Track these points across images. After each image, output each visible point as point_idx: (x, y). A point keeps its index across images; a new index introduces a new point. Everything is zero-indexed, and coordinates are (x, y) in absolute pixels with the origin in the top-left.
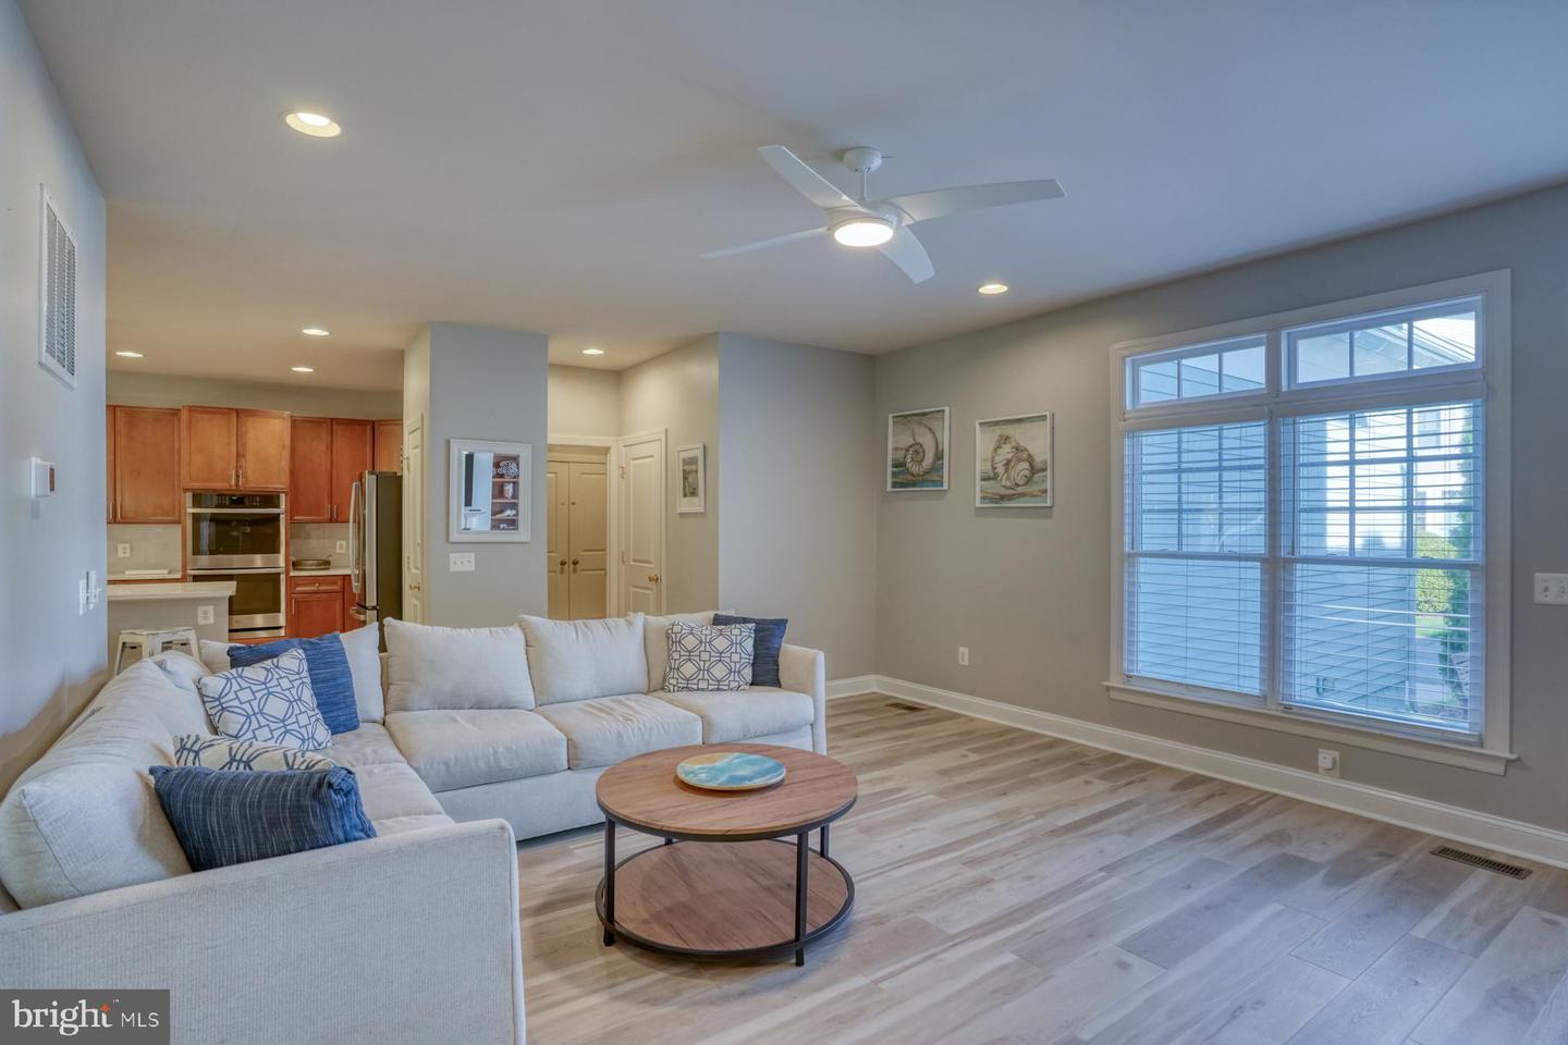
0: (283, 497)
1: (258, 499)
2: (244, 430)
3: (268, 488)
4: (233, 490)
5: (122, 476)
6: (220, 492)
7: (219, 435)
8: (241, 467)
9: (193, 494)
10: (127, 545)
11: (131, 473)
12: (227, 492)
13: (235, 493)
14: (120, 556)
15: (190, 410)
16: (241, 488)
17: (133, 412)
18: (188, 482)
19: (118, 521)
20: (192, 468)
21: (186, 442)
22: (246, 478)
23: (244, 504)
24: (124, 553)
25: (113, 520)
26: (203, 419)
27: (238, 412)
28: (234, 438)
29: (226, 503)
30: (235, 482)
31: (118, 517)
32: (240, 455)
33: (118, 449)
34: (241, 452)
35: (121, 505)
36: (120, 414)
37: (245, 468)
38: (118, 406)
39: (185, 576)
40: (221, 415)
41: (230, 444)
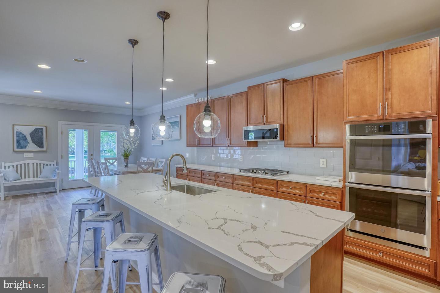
0: (429, 122)
1: (403, 126)
2: (390, 67)
3: (413, 114)
4: (380, 120)
5: (317, 118)
6: (370, 122)
7: (369, 77)
8: (387, 99)
9: (350, 125)
10: (325, 160)
11: (321, 116)
12: (375, 122)
13: (382, 122)
14: (321, 167)
15: (348, 63)
16: (387, 117)
17: (322, 77)
18: (347, 117)
19: (314, 146)
20: (350, 106)
21: (345, 87)
22: (392, 108)
23: (389, 131)
24: (323, 164)
25: (312, 145)
26: (356, 66)
27: (384, 54)
28: (381, 76)
29: (374, 131)
30: (382, 113)
31: (314, 143)
32: (386, 89)
33: (315, 102)
34: (387, 86)
35: (316, 136)
36: (315, 80)
37: (390, 100)
38: (314, 76)
39: (344, 187)
40: (370, 61)
41: (377, 82)
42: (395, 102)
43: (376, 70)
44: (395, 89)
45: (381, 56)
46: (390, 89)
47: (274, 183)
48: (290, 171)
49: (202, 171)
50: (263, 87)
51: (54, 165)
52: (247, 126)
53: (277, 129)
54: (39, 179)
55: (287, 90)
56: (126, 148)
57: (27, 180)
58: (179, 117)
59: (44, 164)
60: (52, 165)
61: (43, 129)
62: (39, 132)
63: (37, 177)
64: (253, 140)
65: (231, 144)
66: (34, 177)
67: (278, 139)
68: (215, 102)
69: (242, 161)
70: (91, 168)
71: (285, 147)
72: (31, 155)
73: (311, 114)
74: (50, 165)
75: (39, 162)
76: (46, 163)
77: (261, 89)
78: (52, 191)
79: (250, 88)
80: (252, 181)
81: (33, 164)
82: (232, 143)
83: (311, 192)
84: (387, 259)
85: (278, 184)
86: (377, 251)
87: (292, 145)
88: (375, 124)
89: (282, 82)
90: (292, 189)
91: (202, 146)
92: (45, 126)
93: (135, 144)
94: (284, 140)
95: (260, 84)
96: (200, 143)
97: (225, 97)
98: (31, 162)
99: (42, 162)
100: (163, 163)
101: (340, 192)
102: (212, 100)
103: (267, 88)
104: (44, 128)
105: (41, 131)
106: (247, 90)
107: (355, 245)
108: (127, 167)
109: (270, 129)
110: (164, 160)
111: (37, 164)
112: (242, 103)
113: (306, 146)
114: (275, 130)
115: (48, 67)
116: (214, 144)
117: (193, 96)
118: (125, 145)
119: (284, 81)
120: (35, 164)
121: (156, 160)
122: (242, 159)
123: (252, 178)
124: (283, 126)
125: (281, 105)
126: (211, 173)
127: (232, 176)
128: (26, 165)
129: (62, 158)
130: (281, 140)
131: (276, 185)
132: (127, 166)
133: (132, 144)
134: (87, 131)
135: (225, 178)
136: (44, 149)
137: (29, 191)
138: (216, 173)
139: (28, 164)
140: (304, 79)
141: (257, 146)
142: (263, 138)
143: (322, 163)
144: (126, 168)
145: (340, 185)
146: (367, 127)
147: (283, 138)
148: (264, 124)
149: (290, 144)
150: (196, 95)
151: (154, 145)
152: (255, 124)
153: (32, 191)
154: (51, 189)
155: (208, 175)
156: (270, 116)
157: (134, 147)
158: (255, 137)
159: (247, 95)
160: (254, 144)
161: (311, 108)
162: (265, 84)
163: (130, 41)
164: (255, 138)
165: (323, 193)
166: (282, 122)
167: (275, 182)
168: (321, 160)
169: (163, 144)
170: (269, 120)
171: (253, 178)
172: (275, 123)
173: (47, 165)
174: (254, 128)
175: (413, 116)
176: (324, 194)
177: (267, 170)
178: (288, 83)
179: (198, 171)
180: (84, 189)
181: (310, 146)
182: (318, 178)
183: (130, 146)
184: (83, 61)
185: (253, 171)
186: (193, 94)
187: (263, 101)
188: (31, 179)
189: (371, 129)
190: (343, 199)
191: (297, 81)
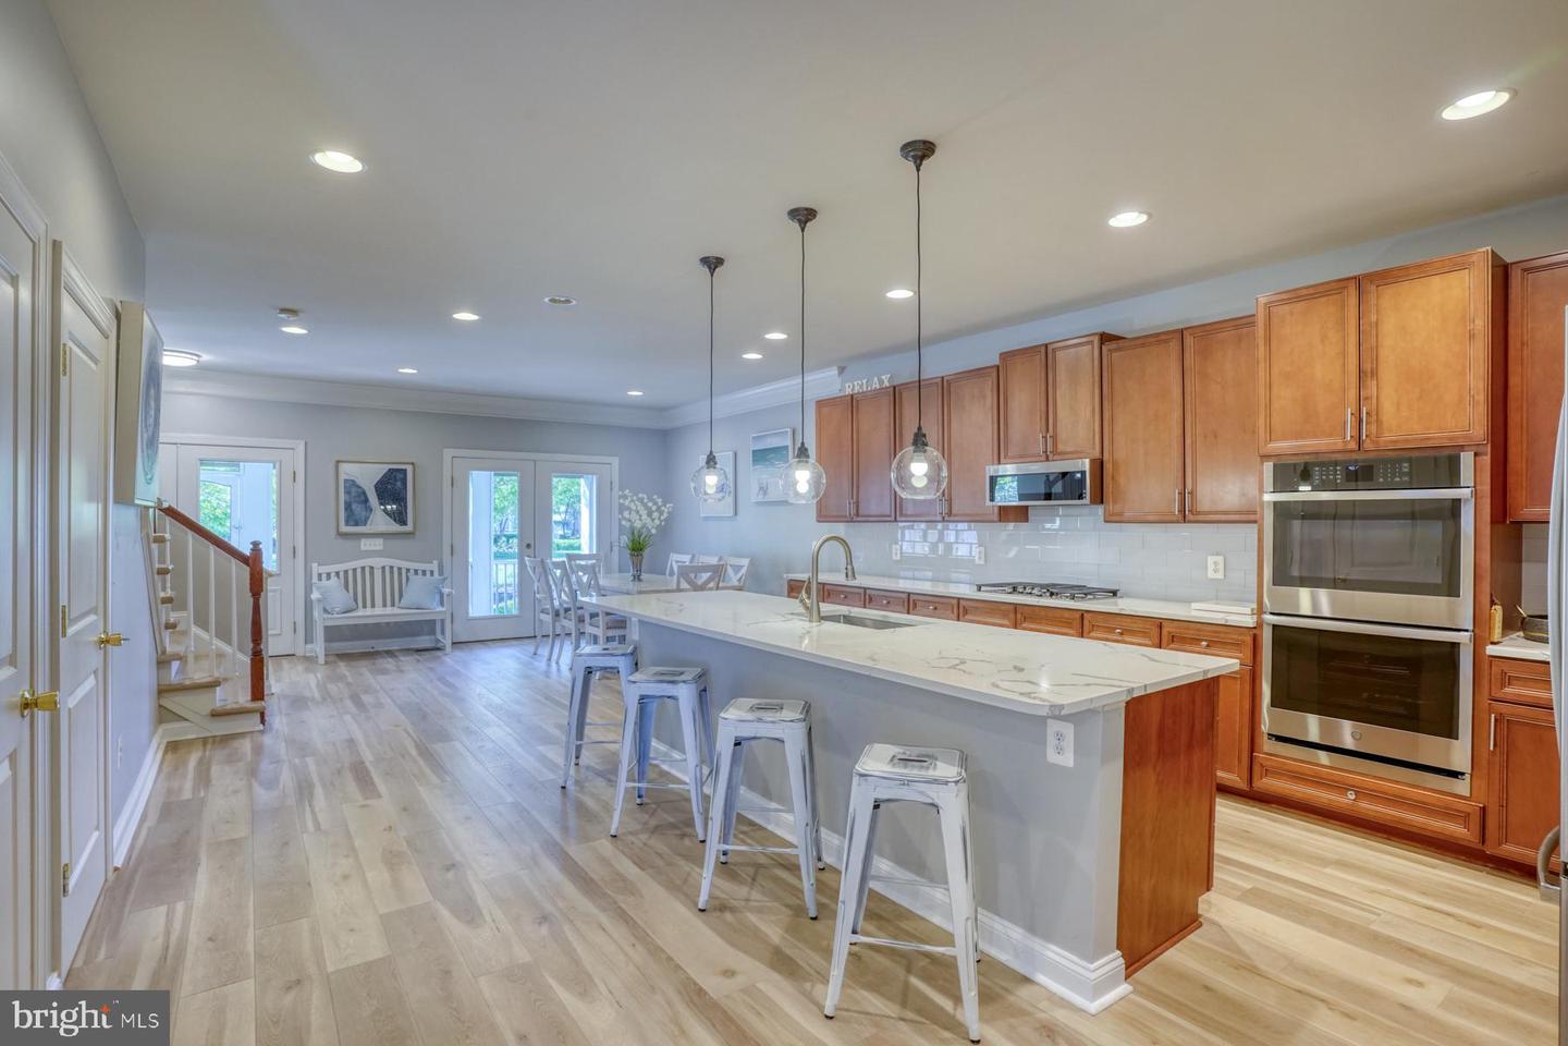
0: (1467, 459)
1: (1406, 467)
2: (1374, 318)
3: (1428, 439)
4: (1352, 451)
5: (1194, 443)
6: (1325, 458)
7: (1322, 341)
8: (1366, 398)
9: (1275, 465)
10: (1220, 559)
11: (1205, 437)
12: (1339, 457)
13: (1354, 456)
14: (1209, 576)
15: (1270, 303)
16: (1368, 445)
17: (1207, 333)
18: (1266, 443)
19: (1187, 519)
20: (1274, 414)
21: (1262, 365)
22: (1379, 422)
23: (1372, 480)
24: (1216, 571)
25: (1181, 517)
26: (1292, 313)
27: (1360, 282)
28: (1353, 339)
29: (1336, 479)
30: (1356, 434)
31: (1186, 512)
32: (1366, 373)
33: (1188, 398)
34: (1367, 366)
35: (1191, 493)
36: (1189, 341)
37: (1374, 401)
38: (1186, 329)
39: (1260, 625)
40: (1325, 298)
41: (1344, 354)
42: (1388, 407)
43: (1342, 322)
44: (1388, 375)
45: (1353, 291)
46: (1374, 373)
47: (1073, 619)
48: (1122, 591)
49: (865, 589)
50: (1045, 355)
51: (432, 573)
52: (999, 463)
53: (1083, 473)
54: (396, 611)
55: (1111, 365)
56: (638, 524)
57: (369, 611)
58: (790, 433)
59: (408, 570)
60: (428, 573)
61: (405, 470)
62: (396, 480)
63: (393, 605)
64: (1016, 503)
65: (950, 513)
66: (385, 605)
67: (1087, 500)
68: (904, 395)
69: (982, 562)
70: (539, 581)
71: (1105, 521)
72: (378, 544)
73: (1177, 431)
74: (424, 572)
75: (397, 563)
76: (413, 566)
77: (1039, 358)
78: (429, 645)
79: (1005, 356)
80: (1012, 616)
81: (383, 568)
82: (954, 512)
83: (1173, 641)
84: (1369, 808)
85: (1086, 622)
86: (1342, 788)
87: (1127, 515)
88: (1336, 463)
89: (1096, 340)
90: (1121, 634)
91: (863, 519)
92: (413, 464)
93: (661, 513)
94: (1102, 502)
95: (1036, 346)
96: (857, 511)
97: (935, 381)
98: (378, 562)
99: (405, 564)
100: (743, 571)
101: (1249, 639)
102: (894, 388)
103: (1054, 358)
104: (409, 469)
105: (402, 476)
106: (997, 363)
107: (1288, 776)
108: (639, 580)
109: (1064, 474)
110: (745, 562)
111: (392, 568)
112: (984, 397)
113: (1164, 520)
114: (1079, 475)
115: (475, 317)
116: (901, 515)
117: (834, 371)
118: (634, 517)
119: (1105, 338)
120: (387, 569)
121: (720, 559)
122: (983, 556)
123: (1012, 607)
124: (1099, 466)
125: (1094, 409)
126: (894, 595)
127: (955, 602)
128: (367, 570)
129: (452, 554)
130: (1093, 502)
131: (1079, 626)
132: (637, 578)
133: (656, 515)
134: (515, 475)
135: (935, 608)
136: (409, 528)
137: (372, 643)
138: (909, 594)
139: (372, 568)
140: (1158, 335)
141: (1027, 521)
142: (1048, 497)
143: (1214, 568)
144: (637, 583)
145: (1250, 621)
146: (1317, 469)
147: (1099, 498)
148: (1047, 460)
149: (1121, 514)
150: (842, 370)
151: (706, 518)
152: (1022, 457)
153: (380, 645)
154: (424, 641)
155: (885, 602)
156: (1063, 434)
157: (657, 522)
158: (1019, 495)
159: (998, 375)
160: (1018, 514)
161: (1177, 414)
162: (1050, 348)
163: (705, 261)
164: (1022, 497)
165: (1204, 643)
166: (1097, 454)
167: (1078, 615)
168: (1209, 558)
169: (736, 514)
170: (1061, 447)
171: (1016, 607)
172: (1078, 454)
173: (416, 572)
174: (1018, 469)
175: (1430, 444)
176: (1208, 646)
177: (1054, 585)
178: (1113, 345)
179: (856, 590)
180: (508, 643)
181: (1175, 519)
182: (1194, 605)
183: (649, 520)
184: (568, 301)
185: (1015, 589)
186: (836, 368)
187: (1043, 395)
188: (379, 610)
189: (1327, 475)
190: (1258, 659)
191: (1138, 342)
